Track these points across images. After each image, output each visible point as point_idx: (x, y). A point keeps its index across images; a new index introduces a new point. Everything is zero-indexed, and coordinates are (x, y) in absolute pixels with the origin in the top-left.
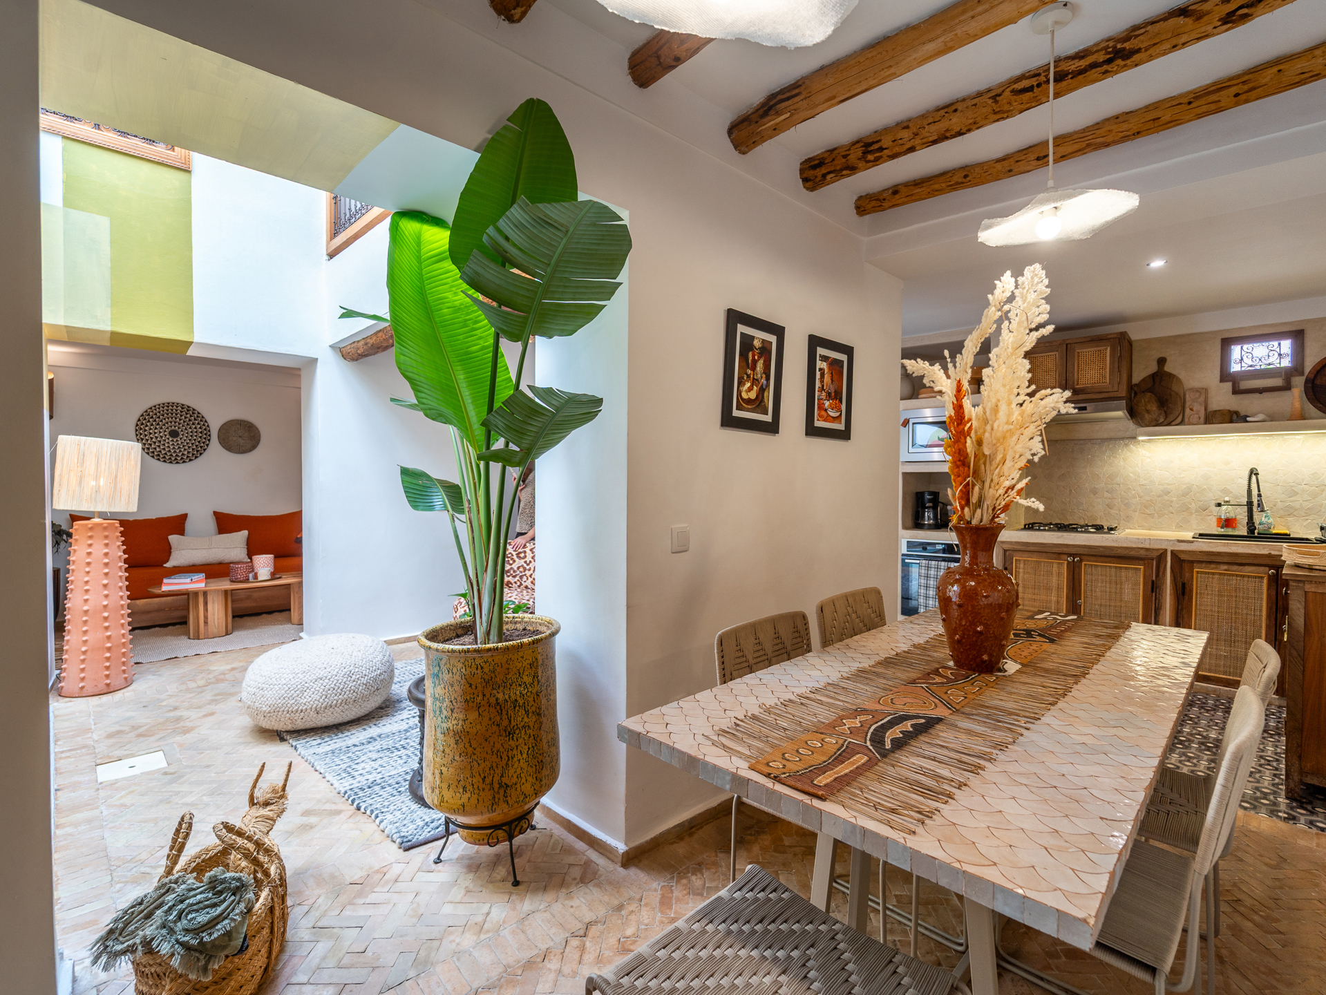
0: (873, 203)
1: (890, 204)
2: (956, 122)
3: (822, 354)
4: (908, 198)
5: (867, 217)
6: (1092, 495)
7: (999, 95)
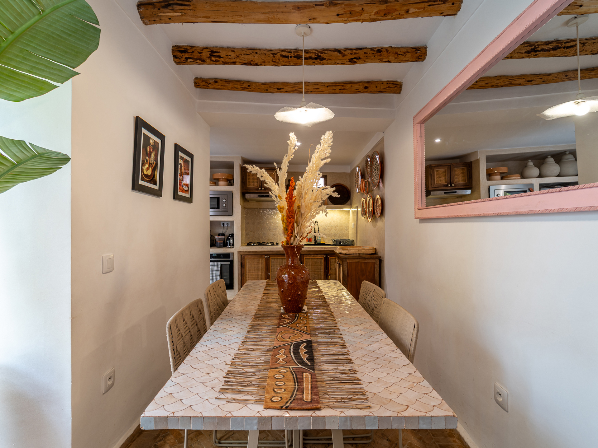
0: (204, 84)
1: (213, 87)
2: (256, 58)
3: (181, 155)
4: (221, 87)
5: (198, 89)
6: (268, 231)
7: (276, 54)
